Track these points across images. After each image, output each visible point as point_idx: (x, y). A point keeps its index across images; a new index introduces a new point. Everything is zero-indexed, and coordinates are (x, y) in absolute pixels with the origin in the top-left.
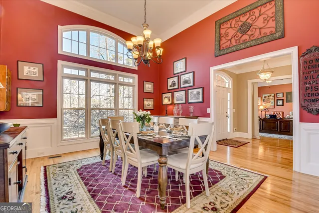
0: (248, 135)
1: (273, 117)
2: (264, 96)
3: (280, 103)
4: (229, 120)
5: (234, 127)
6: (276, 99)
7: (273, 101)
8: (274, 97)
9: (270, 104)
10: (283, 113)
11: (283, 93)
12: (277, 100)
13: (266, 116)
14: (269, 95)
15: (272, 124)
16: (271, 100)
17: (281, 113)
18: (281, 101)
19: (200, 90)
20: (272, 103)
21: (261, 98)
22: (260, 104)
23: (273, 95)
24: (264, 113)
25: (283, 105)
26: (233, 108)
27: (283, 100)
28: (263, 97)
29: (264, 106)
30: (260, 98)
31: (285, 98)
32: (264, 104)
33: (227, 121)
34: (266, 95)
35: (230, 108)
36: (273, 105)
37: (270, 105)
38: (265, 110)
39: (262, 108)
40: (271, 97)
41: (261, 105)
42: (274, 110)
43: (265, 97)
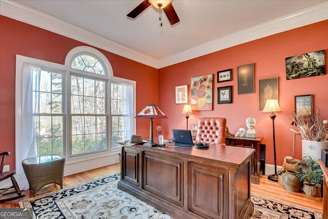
2: (193, 81)
3: (225, 94)
6: (217, 85)
7: (210, 92)
8: (213, 81)
9: (204, 99)
10: (224, 122)
11: (231, 70)
12: (219, 89)
14: (202, 77)
16: (206, 90)
17: (218, 124)
18: (227, 92)
20: (208, 97)
21: (189, 86)
22: (186, 101)
23: (210, 77)
25: (231, 101)
27: (231, 88)
28: (192, 83)
29: (193, 105)
30: (186, 87)
31: (234, 83)
32: (193, 101)
34: (197, 79)
36: (210, 101)
37: (204, 102)
40: (207, 83)
41: (189, 102)
43: (195, 84)
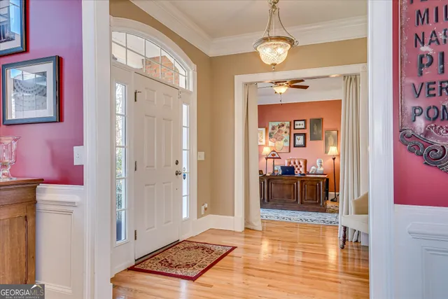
0: (235, 222)
1: (289, 171)
2: (271, 125)
3: (300, 141)
4: (185, 183)
5: (200, 204)
6: (293, 132)
7: (286, 137)
8: (290, 128)
9: (282, 143)
10: (306, 162)
11: (305, 121)
12: (295, 135)
13: (276, 168)
14: (280, 123)
15: (287, 188)
16: (284, 135)
17: (302, 163)
18: (302, 138)
19: (49, 68)
20: (286, 141)
21: (267, 129)
22: (264, 143)
23: (287, 123)
24: (270, 161)
25: (305, 146)
26: (199, 150)
27: (305, 135)
28: (270, 127)
29: (271, 147)
30: (264, 130)
31: (307, 131)
32: (271, 143)
33: (179, 189)
34: (276, 124)
35: (189, 150)
36: (287, 144)
37: (282, 145)
38: (274, 156)
39: (267, 151)
40: (284, 129)
41: (267, 144)
42: (290, 156)
43: (273, 128)
